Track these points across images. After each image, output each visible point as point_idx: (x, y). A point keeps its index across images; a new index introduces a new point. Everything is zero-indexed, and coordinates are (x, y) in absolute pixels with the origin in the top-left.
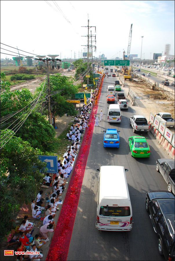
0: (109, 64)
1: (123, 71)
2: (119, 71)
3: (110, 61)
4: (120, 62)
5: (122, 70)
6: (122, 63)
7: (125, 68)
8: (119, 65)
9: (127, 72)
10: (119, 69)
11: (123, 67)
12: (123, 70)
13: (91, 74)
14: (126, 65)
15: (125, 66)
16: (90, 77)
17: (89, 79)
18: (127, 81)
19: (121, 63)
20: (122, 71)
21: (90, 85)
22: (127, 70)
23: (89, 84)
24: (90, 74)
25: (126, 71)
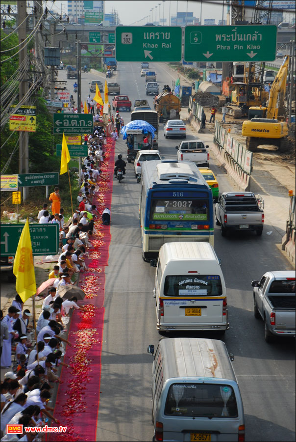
0: (147, 53)
1: (234, 99)
2: (205, 99)
3: (152, 35)
4: (218, 37)
5: (226, 88)
6: (231, 43)
7: (245, 75)
8: (208, 55)
9: (262, 101)
10: (204, 87)
11: (228, 73)
12: (232, 88)
13: (41, 111)
14: (252, 55)
15: (247, 64)
16: (38, 133)
17: (34, 139)
18: (263, 155)
19: (222, 42)
20: (222, 98)
21: (39, 179)
22: (256, 92)
23: (33, 171)
24: (36, 111)
25: (253, 97)
